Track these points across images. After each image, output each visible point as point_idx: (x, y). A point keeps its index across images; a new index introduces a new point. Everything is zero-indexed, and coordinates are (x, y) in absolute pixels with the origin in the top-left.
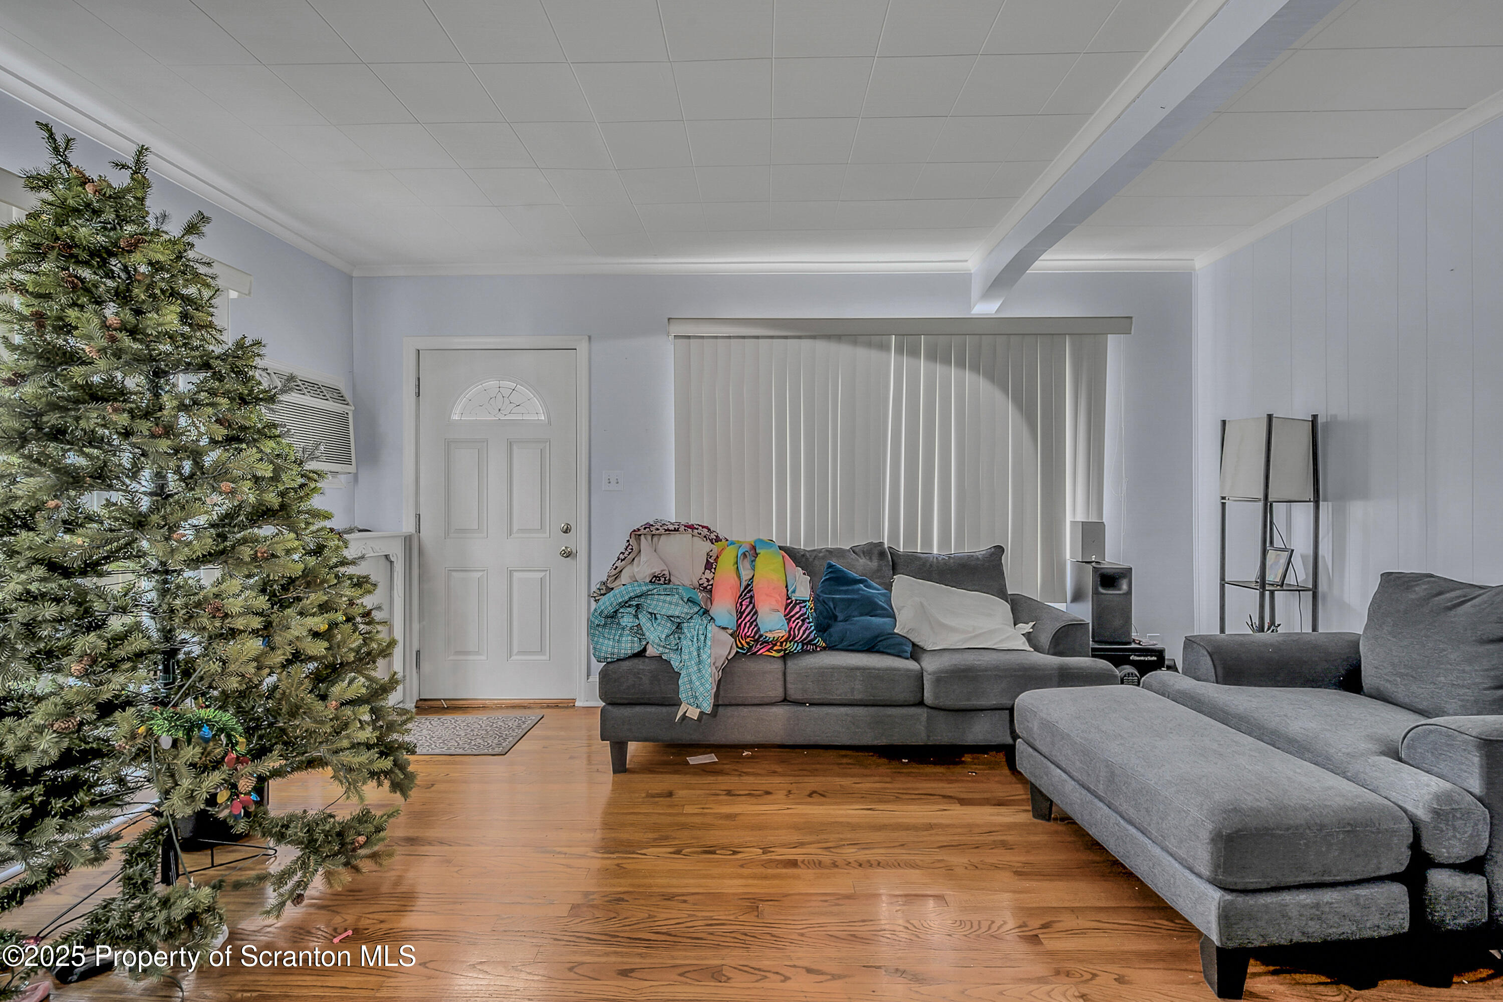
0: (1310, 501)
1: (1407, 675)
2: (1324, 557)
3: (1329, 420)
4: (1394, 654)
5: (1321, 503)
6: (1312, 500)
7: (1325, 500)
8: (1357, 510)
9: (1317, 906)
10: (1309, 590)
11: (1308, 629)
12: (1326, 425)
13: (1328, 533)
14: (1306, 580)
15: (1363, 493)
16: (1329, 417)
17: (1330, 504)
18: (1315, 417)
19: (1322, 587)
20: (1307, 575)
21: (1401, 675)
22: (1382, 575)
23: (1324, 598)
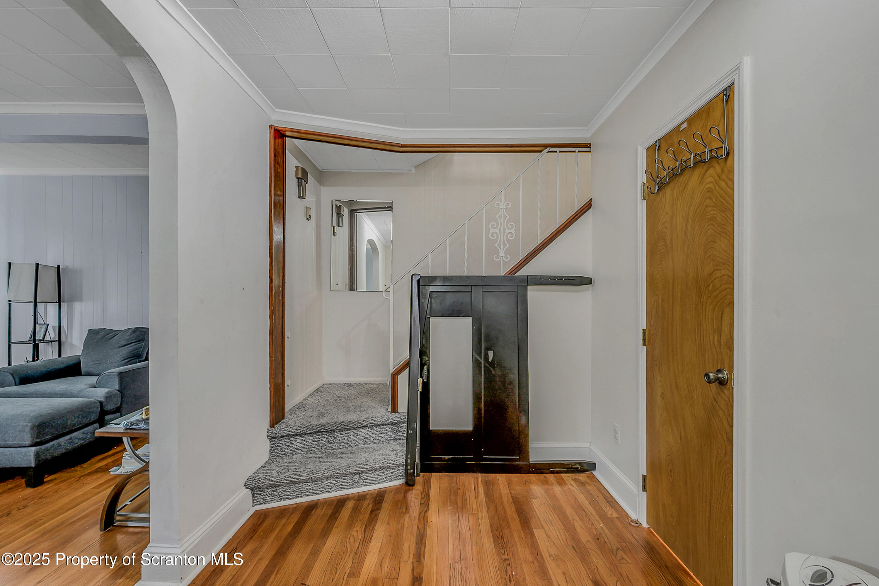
0: (57, 302)
1: (98, 364)
2: (63, 326)
3: (65, 268)
4: (94, 357)
5: (62, 303)
6: (58, 302)
7: (63, 302)
8: (77, 306)
9: (71, 439)
10: (57, 341)
11: (56, 356)
12: (64, 269)
13: (65, 316)
14: (54, 337)
15: (80, 299)
16: (65, 266)
17: (66, 303)
18: (59, 266)
19: (63, 339)
20: (55, 335)
21: (96, 364)
22: (88, 330)
23: (64, 343)
